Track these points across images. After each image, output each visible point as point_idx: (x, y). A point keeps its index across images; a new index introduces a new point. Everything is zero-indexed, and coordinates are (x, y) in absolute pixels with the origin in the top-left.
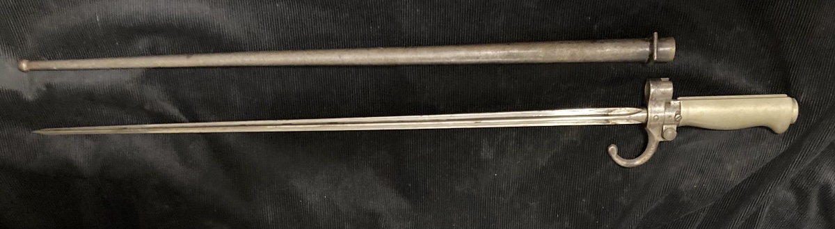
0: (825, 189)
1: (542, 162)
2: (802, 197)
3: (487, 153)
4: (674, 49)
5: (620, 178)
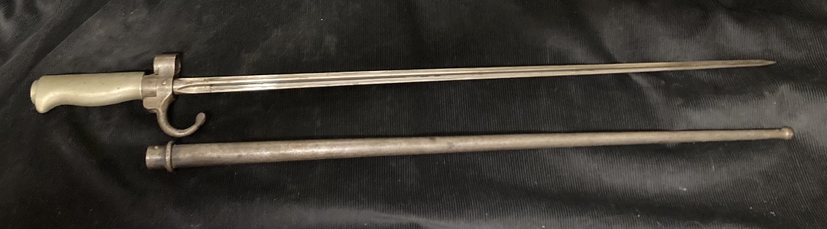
0: (9, 14)
1: (277, 33)
2: (30, 7)
3: (330, 41)
4: (147, 158)
5: (205, 18)
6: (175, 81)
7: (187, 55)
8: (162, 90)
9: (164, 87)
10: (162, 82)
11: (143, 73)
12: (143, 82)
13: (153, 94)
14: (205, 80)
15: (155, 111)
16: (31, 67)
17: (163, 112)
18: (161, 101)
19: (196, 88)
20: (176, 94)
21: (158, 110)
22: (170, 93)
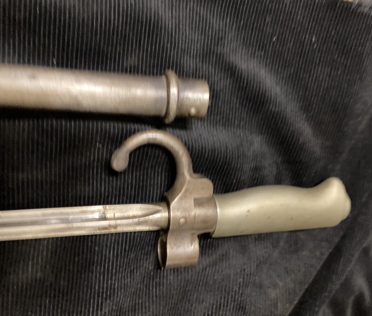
6: (165, 224)
7: (149, 265)
8: (185, 210)
9: (183, 215)
10: (186, 222)
11: (214, 236)
12: (214, 221)
13: (199, 203)
14: (115, 227)
15: (195, 175)
16: (344, 238)
17: (183, 174)
18: (186, 191)
19: (131, 213)
20: (164, 204)
21: (191, 176)
22: (174, 204)
